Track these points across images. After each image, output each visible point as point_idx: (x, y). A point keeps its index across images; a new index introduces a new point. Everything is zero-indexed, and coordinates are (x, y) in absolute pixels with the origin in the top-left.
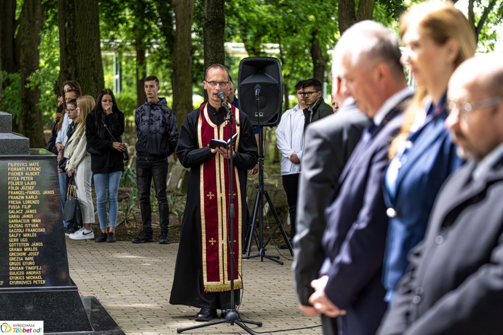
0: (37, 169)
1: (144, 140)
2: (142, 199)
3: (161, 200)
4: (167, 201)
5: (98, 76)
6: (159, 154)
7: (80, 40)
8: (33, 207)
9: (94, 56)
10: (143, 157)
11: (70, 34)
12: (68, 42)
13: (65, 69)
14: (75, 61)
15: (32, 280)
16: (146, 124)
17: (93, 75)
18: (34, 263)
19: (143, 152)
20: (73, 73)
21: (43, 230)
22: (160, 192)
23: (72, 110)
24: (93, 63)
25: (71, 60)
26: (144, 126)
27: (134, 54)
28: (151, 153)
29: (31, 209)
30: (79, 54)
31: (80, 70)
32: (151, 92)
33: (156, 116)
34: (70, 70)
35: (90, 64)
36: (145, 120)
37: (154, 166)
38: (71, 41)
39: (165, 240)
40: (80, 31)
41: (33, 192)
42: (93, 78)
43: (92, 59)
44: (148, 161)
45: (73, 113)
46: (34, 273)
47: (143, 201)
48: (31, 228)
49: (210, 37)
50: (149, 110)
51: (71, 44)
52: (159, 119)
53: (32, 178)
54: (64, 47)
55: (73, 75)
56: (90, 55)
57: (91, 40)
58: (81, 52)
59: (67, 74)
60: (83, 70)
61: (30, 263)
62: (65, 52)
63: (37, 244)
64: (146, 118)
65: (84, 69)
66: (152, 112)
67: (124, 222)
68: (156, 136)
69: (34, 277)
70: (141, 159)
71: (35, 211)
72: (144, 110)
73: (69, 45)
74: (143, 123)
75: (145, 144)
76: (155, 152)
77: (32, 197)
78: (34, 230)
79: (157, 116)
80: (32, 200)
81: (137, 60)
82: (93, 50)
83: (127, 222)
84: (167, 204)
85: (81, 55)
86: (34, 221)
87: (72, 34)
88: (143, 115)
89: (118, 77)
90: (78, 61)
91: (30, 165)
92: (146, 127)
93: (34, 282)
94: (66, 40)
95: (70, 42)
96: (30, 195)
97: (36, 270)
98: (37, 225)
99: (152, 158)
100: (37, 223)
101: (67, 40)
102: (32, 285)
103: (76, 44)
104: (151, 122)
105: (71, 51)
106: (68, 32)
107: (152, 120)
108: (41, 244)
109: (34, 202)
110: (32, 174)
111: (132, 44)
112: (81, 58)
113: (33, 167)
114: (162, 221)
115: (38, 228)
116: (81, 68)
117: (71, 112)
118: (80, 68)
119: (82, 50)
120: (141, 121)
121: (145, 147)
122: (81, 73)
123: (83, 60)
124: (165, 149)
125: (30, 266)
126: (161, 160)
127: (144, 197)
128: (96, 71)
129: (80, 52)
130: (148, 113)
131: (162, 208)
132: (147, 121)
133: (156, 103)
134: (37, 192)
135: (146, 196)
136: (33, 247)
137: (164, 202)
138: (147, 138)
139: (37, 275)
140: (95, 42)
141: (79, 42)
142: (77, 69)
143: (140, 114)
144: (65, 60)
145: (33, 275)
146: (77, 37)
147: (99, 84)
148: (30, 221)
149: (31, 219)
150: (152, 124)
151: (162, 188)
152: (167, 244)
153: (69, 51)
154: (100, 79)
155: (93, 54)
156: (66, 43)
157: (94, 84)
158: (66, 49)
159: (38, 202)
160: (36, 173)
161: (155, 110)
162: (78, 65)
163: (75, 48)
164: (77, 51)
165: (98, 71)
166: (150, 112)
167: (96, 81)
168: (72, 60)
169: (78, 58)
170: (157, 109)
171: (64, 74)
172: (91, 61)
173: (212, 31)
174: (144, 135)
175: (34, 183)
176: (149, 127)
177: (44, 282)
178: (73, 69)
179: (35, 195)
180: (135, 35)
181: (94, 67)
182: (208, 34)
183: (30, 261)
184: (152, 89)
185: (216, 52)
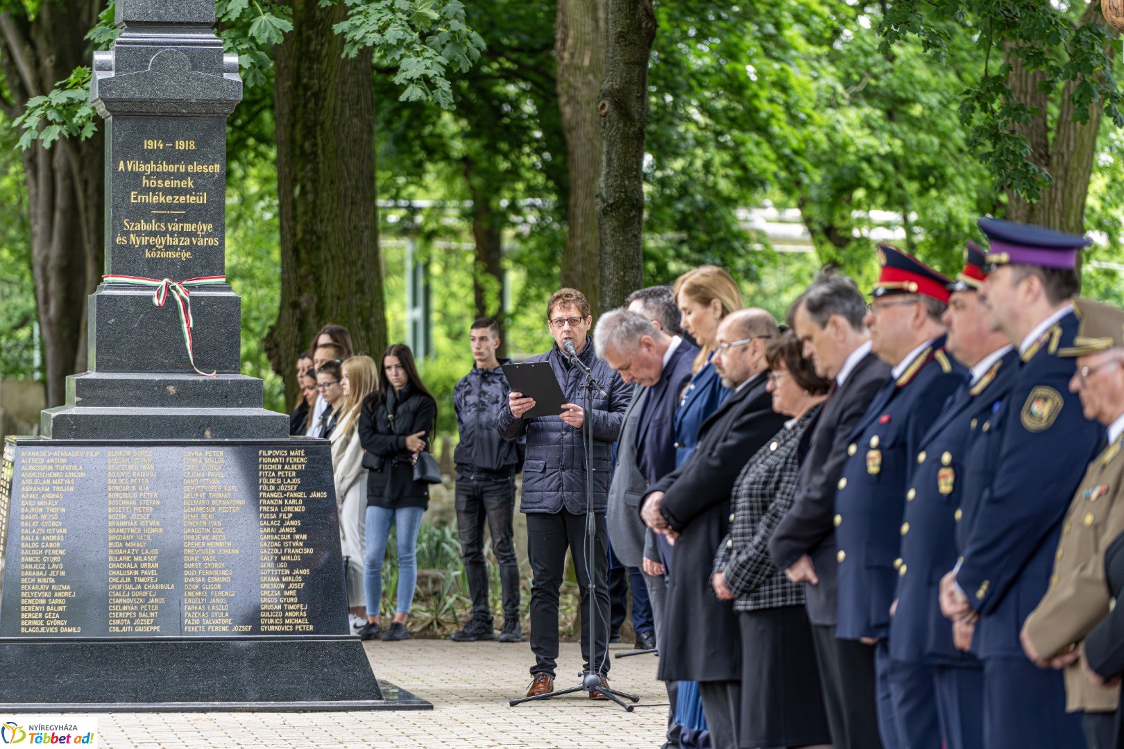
0: (302, 460)
1: (469, 441)
2: (467, 555)
3: (504, 558)
4: (515, 560)
5: (371, 315)
6: (495, 467)
7: (329, 229)
8: (296, 516)
9: (363, 267)
10: (466, 474)
11: (305, 213)
12: (300, 235)
13: (293, 298)
14: (317, 280)
15: (294, 625)
16: (473, 410)
17: (360, 314)
18: (296, 600)
19: (466, 465)
20: (313, 307)
21: (309, 551)
22: (501, 542)
23: (329, 384)
24: (360, 284)
25: (306, 276)
26: (469, 414)
27: (468, 244)
28: (481, 465)
29: (292, 519)
30: (326, 261)
31: (329, 300)
32: (482, 350)
33: (490, 396)
34: (304, 300)
35: (354, 287)
36: (471, 402)
37: (488, 491)
38: (309, 231)
39: (510, 635)
40: (329, 208)
41: (296, 495)
42: (360, 320)
43: (357, 273)
44: (475, 483)
45: (332, 391)
46: (297, 614)
47: (470, 558)
48: (292, 547)
49: (613, 236)
50: (479, 383)
51: (307, 237)
52: (497, 402)
53: (294, 473)
54: (289, 245)
55: (312, 313)
56: (354, 263)
57: (355, 227)
58: (333, 258)
59: (298, 311)
60: (335, 299)
61: (291, 600)
62: (294, 258)
63: (301, 572)
64: (472, 399)
65: (339, 299)
66: (485, 387)
67: (432, 623)
68: (490, 434)
69: (296, 621)
70: (462, 478)
71: (298, 523)
72: (469, 384)
73: (302, 239)
74: (467, 409)
75: (468, 450)
76: (487, 464)
77: (294, 502)
78: (297, 551)
79: (494, 396)
80: (295, 505)
81: (477, 259)
82: (360, 253)
83: (439, 625)
84: (516, 567)
85: (331, 265)
86: (297, 537)
87: (310, 214)
88: (468, 393)
89: (418, 313)
90: (324, 279)
91: (292, 453)
92: (473, 416)
93: (297, 627)
94: (294, 228)
95: (305, 232)
96: (292, 498)
97: (299, 610)
98: (301, 544)
99: (483, 476)
100: (301, 540)
101: (299, 228)
102: (294, 632)
103: (319, 238)
104: (481, 407)
105: (308, 253)
106: (300, 209)
107: (483, 403)
108: (306, 572)
109: (296, 509)
110: (294, 467)
111: (464, 215)
112: (331, 271)
113: (296, 456)
114: (506, 599)
115: (303, 547)
116: (332, 296)
117: (326, 388)
118: (329, 295)
119: (334, 252)
120: (463, 405)
121: (469, 455)
122: (332, 308)
123: (337, 277)
124: (506, 459)
125: (291, 604)
126: (500, 480)
127: (470, 550)
128: (368, 304)
129: (329, 258)
130: (476, 390)
131: (506, 573)
132: (475, 405)
133: (491, 371)
134: (301, 495)
135: (476, 550)
136: (295, 576)
137: (508, 561)
138: (474, 438)
139: (301, 617)
140: (366, 233)
141: (326, 233)
142: (321, 299)
143: (463, 391)
144: (293, 276)
145: (296, 617)
146: (322, 221)
147: (374, 335)
148: (292, 537)
149: (292, 535)
150: (484, 410)
151: (503, 536)
152: (513, 642)
153: (303, 255)
154: (377, 322)
155: (359, 263)
156: (294, 235)
157: (363, 333)
158: (296, 251)
159: (303, 509)
160: (300, 466)
161: (489, 384)
162: (323, 286)
163: (318, 248)
164: (322, 256)
165: (372, 303)
166: (480, 387)
167: (368, 327)
168: (311, 277)
169: (324, 270)
170: (494, 382)
171: (291, 311)
172: (355, 278)
173: (616, 224)
174: (469, 432)
175: (298, 481)
176: (478, 416)
177: (311, 627)
178: (312, 299)
179: (298, 499)
180: (472, 188)
181: (363, 293)
182: (608, 232)
183: (291, 596)
184: (484, 344)
185: (625, 268)
